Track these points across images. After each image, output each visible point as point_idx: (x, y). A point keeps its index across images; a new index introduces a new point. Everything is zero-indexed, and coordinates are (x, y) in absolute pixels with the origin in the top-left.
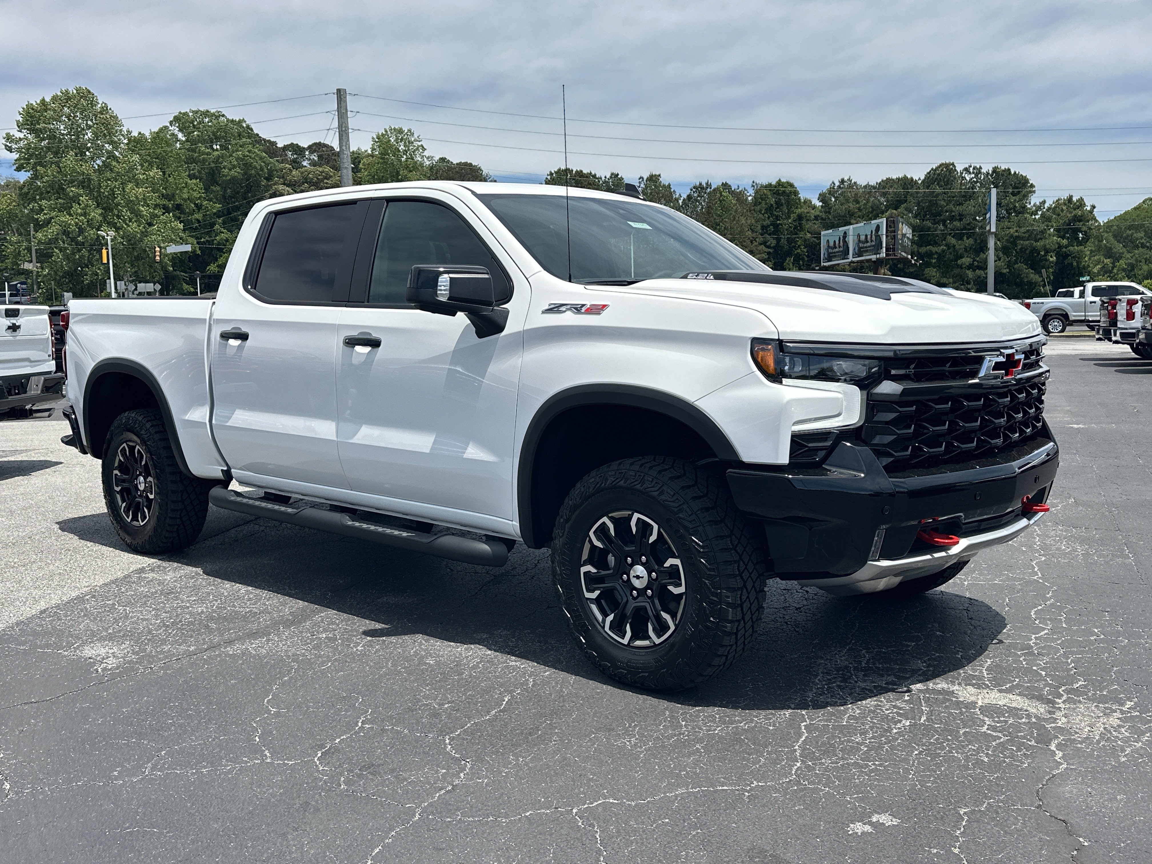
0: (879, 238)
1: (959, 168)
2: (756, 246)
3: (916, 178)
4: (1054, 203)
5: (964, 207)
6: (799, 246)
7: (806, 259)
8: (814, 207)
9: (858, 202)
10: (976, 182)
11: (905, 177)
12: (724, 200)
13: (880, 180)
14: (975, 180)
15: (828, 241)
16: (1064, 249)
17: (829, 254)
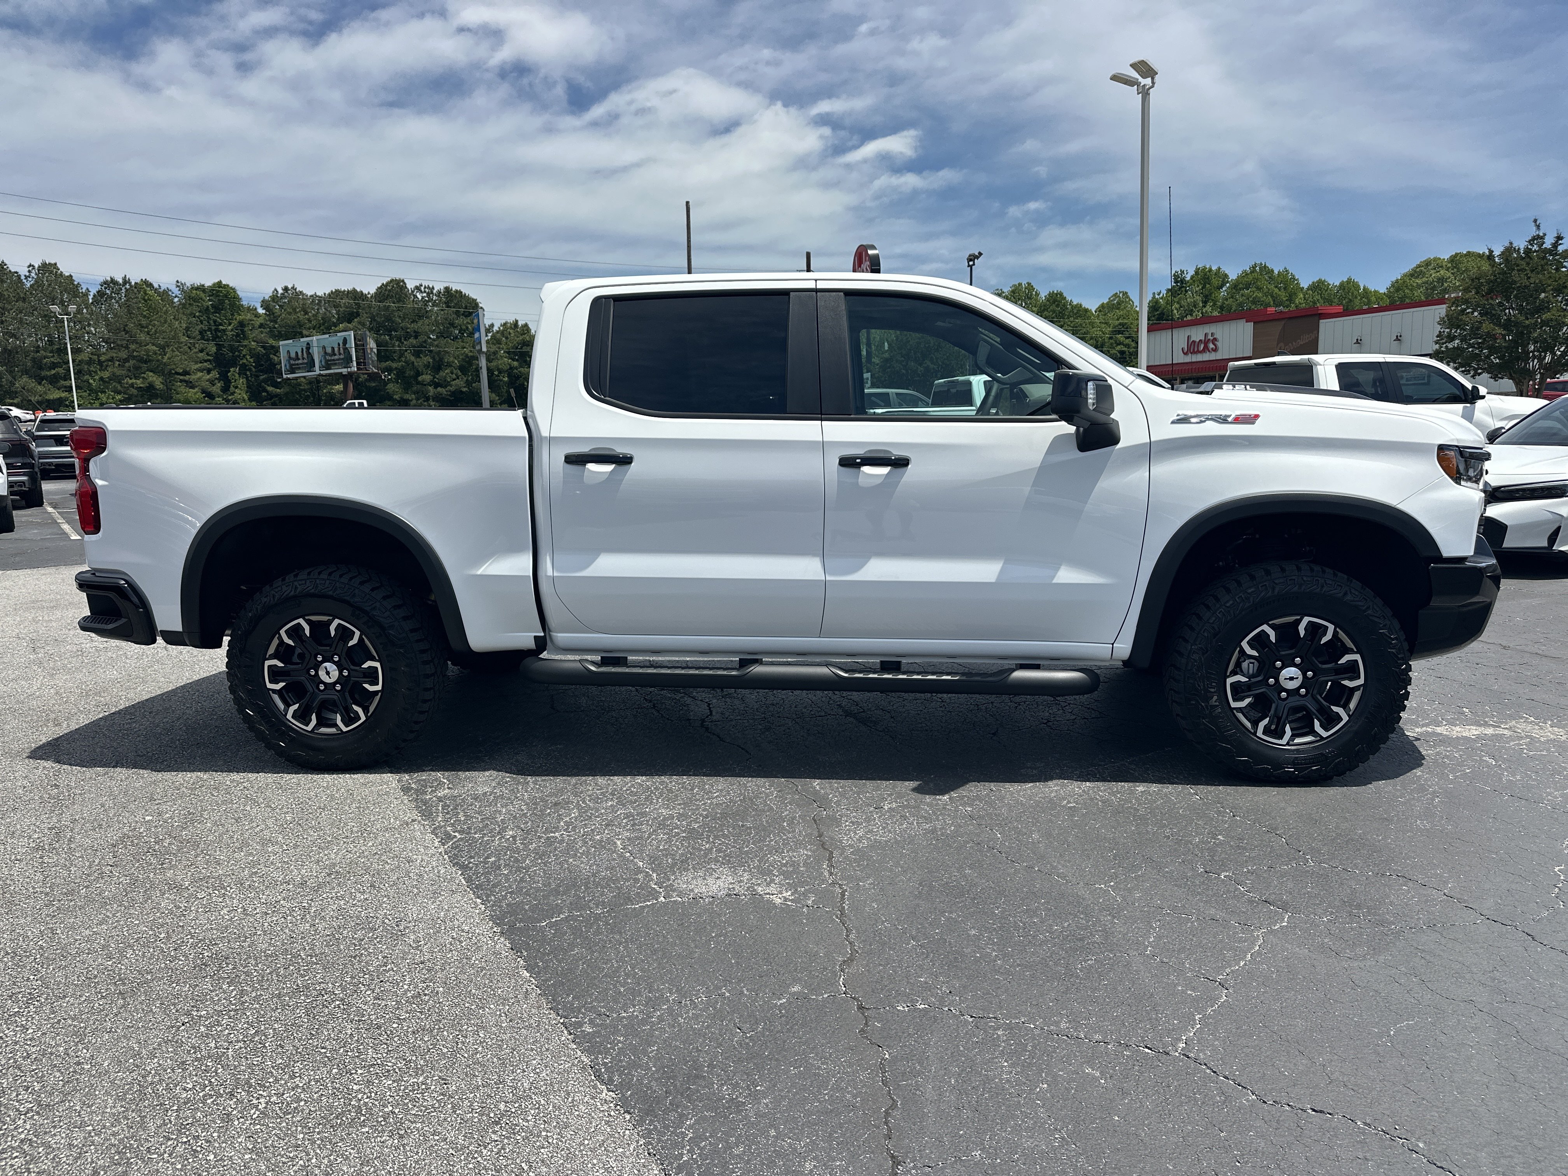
0: (347, 351)
1: (410, 285)
2: (196, 353)
3: (365, 292)
4: (501, 325)
5: (419, 325)
6: (244, 356)
7: (254, 369)
8: (257, 315)
9: (306, 313)
10: (428, 301)
11: (354, 290)
12: (150, 300)
13: (330, 291)
14: (427, 299)
15: (288, 352)
16: (515, 371)
17: (291, 365)
